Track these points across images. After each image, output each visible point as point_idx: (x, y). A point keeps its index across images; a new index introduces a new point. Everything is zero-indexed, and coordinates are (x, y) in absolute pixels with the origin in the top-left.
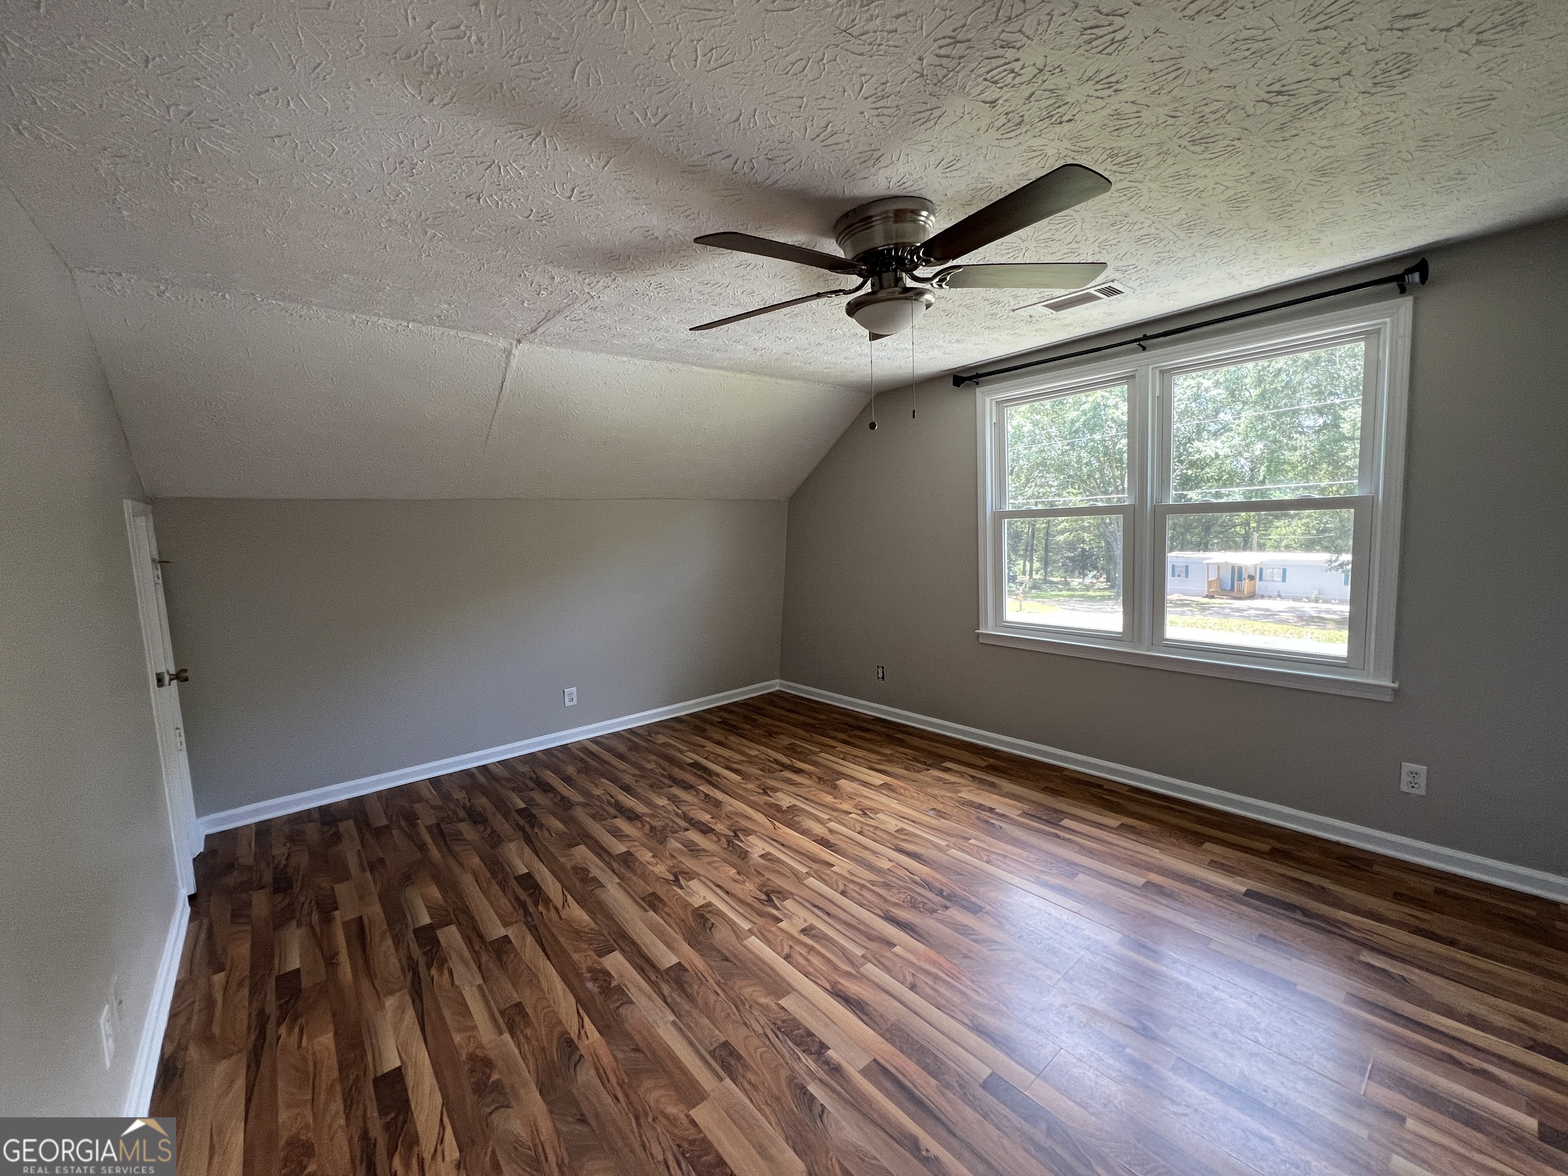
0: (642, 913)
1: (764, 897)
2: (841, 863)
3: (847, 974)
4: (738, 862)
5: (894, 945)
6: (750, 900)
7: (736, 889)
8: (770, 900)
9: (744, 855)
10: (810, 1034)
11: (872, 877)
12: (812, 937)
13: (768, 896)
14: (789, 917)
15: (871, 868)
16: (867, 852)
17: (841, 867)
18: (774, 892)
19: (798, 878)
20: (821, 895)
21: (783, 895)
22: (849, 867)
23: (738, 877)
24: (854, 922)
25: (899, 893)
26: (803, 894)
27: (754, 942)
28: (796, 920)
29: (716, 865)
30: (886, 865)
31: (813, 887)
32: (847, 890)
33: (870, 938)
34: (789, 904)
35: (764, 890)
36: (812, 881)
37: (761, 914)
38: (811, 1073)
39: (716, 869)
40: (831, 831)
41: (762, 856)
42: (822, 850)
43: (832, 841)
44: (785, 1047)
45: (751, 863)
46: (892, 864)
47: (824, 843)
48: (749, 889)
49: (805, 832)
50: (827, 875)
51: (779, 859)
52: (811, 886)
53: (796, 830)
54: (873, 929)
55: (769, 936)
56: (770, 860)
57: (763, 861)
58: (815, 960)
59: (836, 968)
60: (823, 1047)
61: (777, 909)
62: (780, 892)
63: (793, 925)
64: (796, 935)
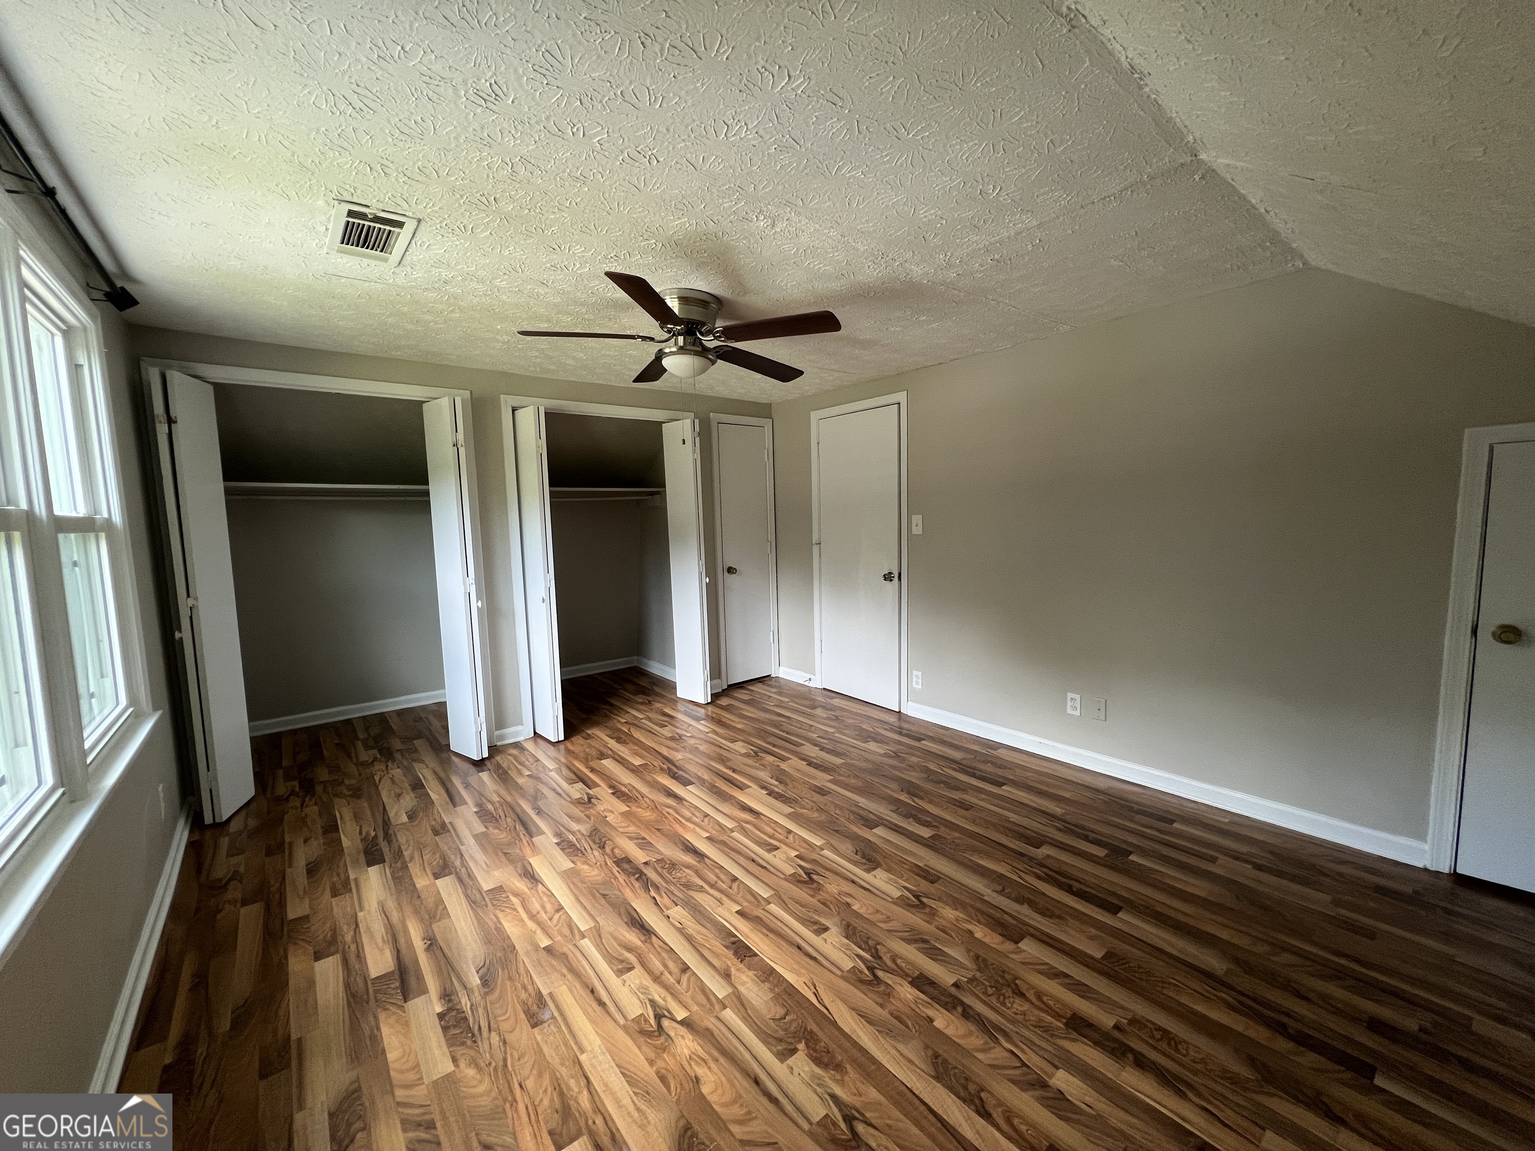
0: (928, 864)
1: (815, 877)
2: (727, 915)
3: (747, 822)
4: (854, 922)
5: (707, 838)
6: (828, 874)
7: (847, 887)
8: (808, 874)
9: (850, 932)
10: (776, 799)
11: (700, 897)
12: (770, 844)
13: (811, 879)
14: (789, 860)
15: (696, 911)
16: (690, 931)
17: (729, 910)
18: (805, 882)
19: (780, 897)
20: (758, 878)
21: (795, 879)
22: (720, 910)
23: (849, 900)
24: (733, 854)
25: (680, 878)
26: (776, 879)
27: (818, 842)
28: (783, 857)
29: (880, 917)
30: (678, 913)
31: (764, 886)
32: (730, 882)
33: (724, 843)
34: (790, 870)
35: (815, 885)
36: (765, 893)
37: (814, 861)
38: (776, 786)
39: (878, 911)
40: (727, 976)
41: (826, 929)
42: (747, 937)
43: (730, 954)
44: (789, 794)
45: (837, 919)
46: (669, 912)
47: (742, 951)
48: (833, 887)
49: (768, 975)
50: (747, 901)
51: (803, 924)
52: (767, 888)
53: (781, 979)
54: (721, 851)
55: (805, 845)
56: (816, 923)
57: (823, 921)
58: (769, 830)
59: (755, 826)
60: (769, 794)
61: (800, 866)
62: (798, 881)
63: (785, 853)
64: (783, 846)
